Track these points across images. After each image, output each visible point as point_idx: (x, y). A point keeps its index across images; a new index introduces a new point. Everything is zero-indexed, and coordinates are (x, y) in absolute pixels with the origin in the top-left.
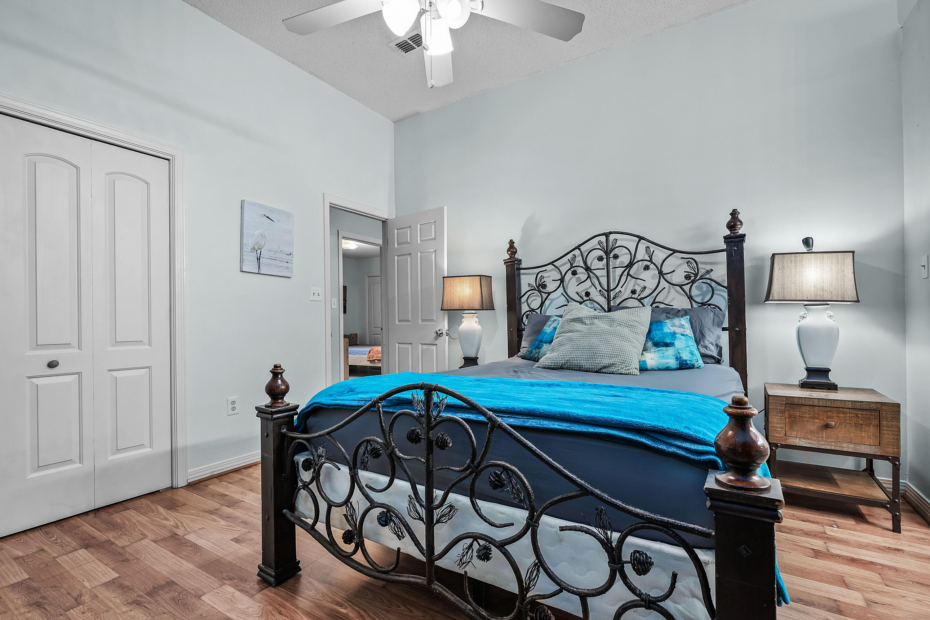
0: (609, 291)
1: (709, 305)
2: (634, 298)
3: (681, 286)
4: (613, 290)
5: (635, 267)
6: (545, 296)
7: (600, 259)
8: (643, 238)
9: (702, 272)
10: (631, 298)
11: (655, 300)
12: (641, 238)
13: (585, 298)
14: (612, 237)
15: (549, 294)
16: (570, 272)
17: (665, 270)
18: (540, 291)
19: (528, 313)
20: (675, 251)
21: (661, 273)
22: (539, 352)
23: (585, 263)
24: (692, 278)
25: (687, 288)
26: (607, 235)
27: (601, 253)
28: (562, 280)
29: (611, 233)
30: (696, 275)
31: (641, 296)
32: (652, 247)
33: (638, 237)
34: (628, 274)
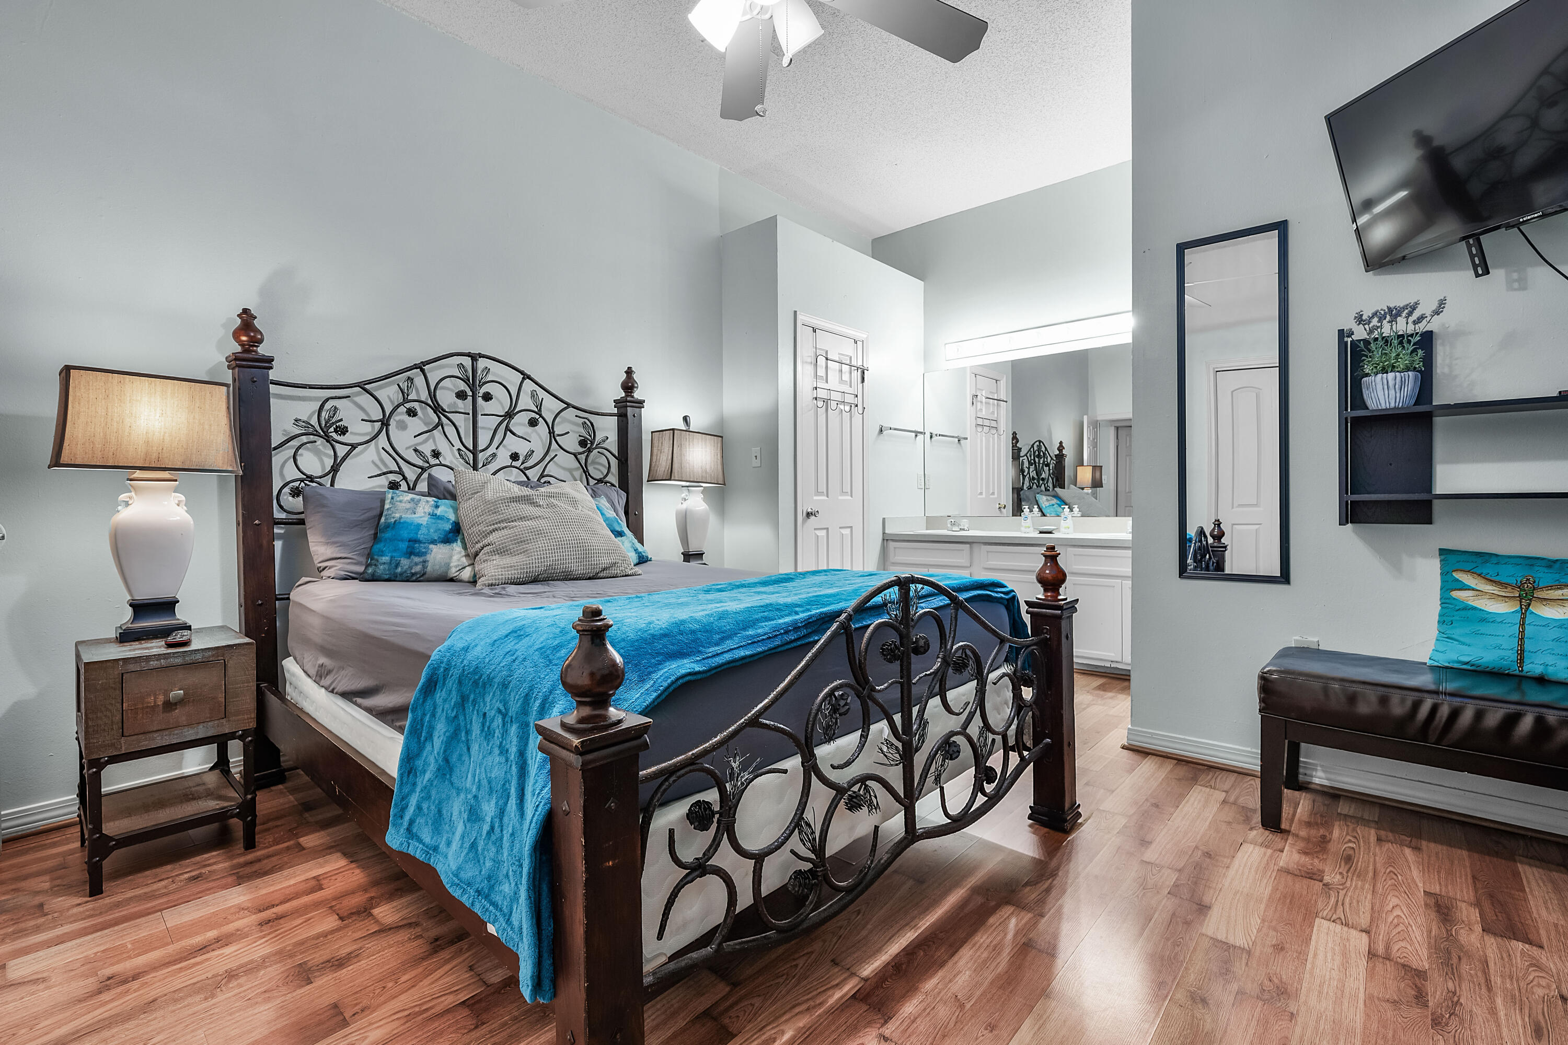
0: (475, 452)
1: (606, 483)
2: (516, 468)
3: (575, 455)
4: (483, 450)
5: (517, 419)
6: (342, 450)
7: (461, 395)
8: (529, 378)
9: (598, 439)
10: (511, 466)
11: (544, 470)
12: (526, 376)
13: (433, 461)
14: (482, 363)
15: (354, 446)
16: (402, 409)
17: (558, 430)
18: (328, 439)
19: (296, 484)
20: (569, 405)
21: (551, 432)
22: (425, 562)
23: (433, 396)
24: (589, 445)
25: (582, 458)
26: (474, 357)
27: (462, 386)
28: (385, 423)
29: (481, 356)
30: (592, 443)
31: (526, 465)
32: (541, 394)
33: (522, 373)
34: (507, 429)
